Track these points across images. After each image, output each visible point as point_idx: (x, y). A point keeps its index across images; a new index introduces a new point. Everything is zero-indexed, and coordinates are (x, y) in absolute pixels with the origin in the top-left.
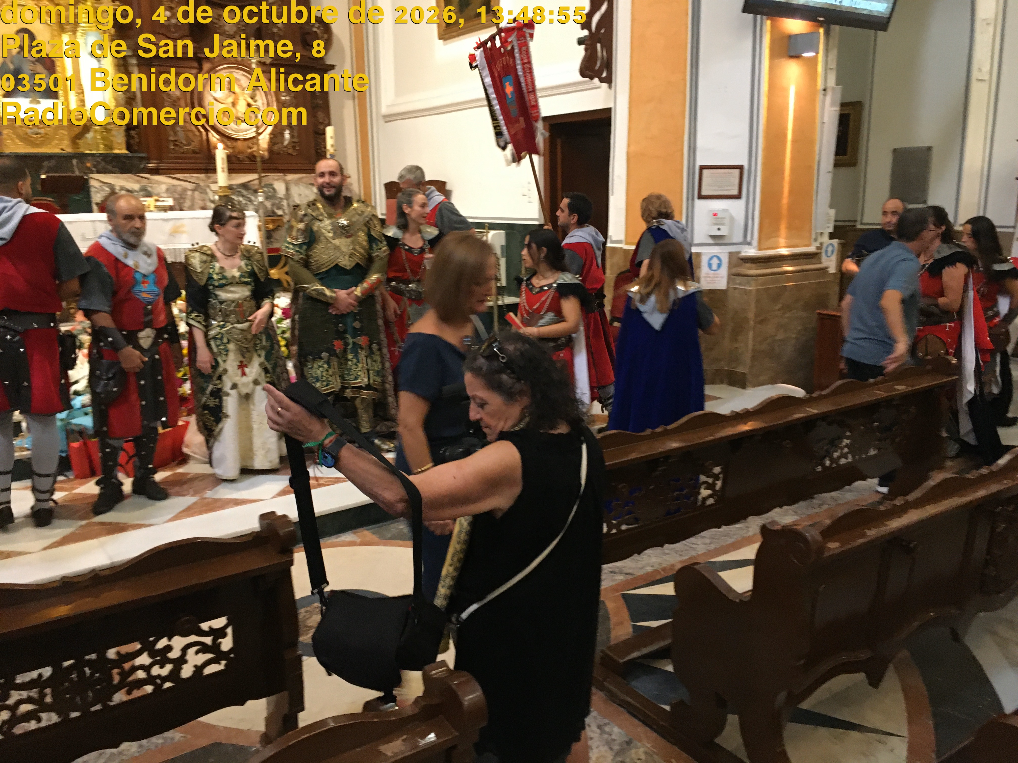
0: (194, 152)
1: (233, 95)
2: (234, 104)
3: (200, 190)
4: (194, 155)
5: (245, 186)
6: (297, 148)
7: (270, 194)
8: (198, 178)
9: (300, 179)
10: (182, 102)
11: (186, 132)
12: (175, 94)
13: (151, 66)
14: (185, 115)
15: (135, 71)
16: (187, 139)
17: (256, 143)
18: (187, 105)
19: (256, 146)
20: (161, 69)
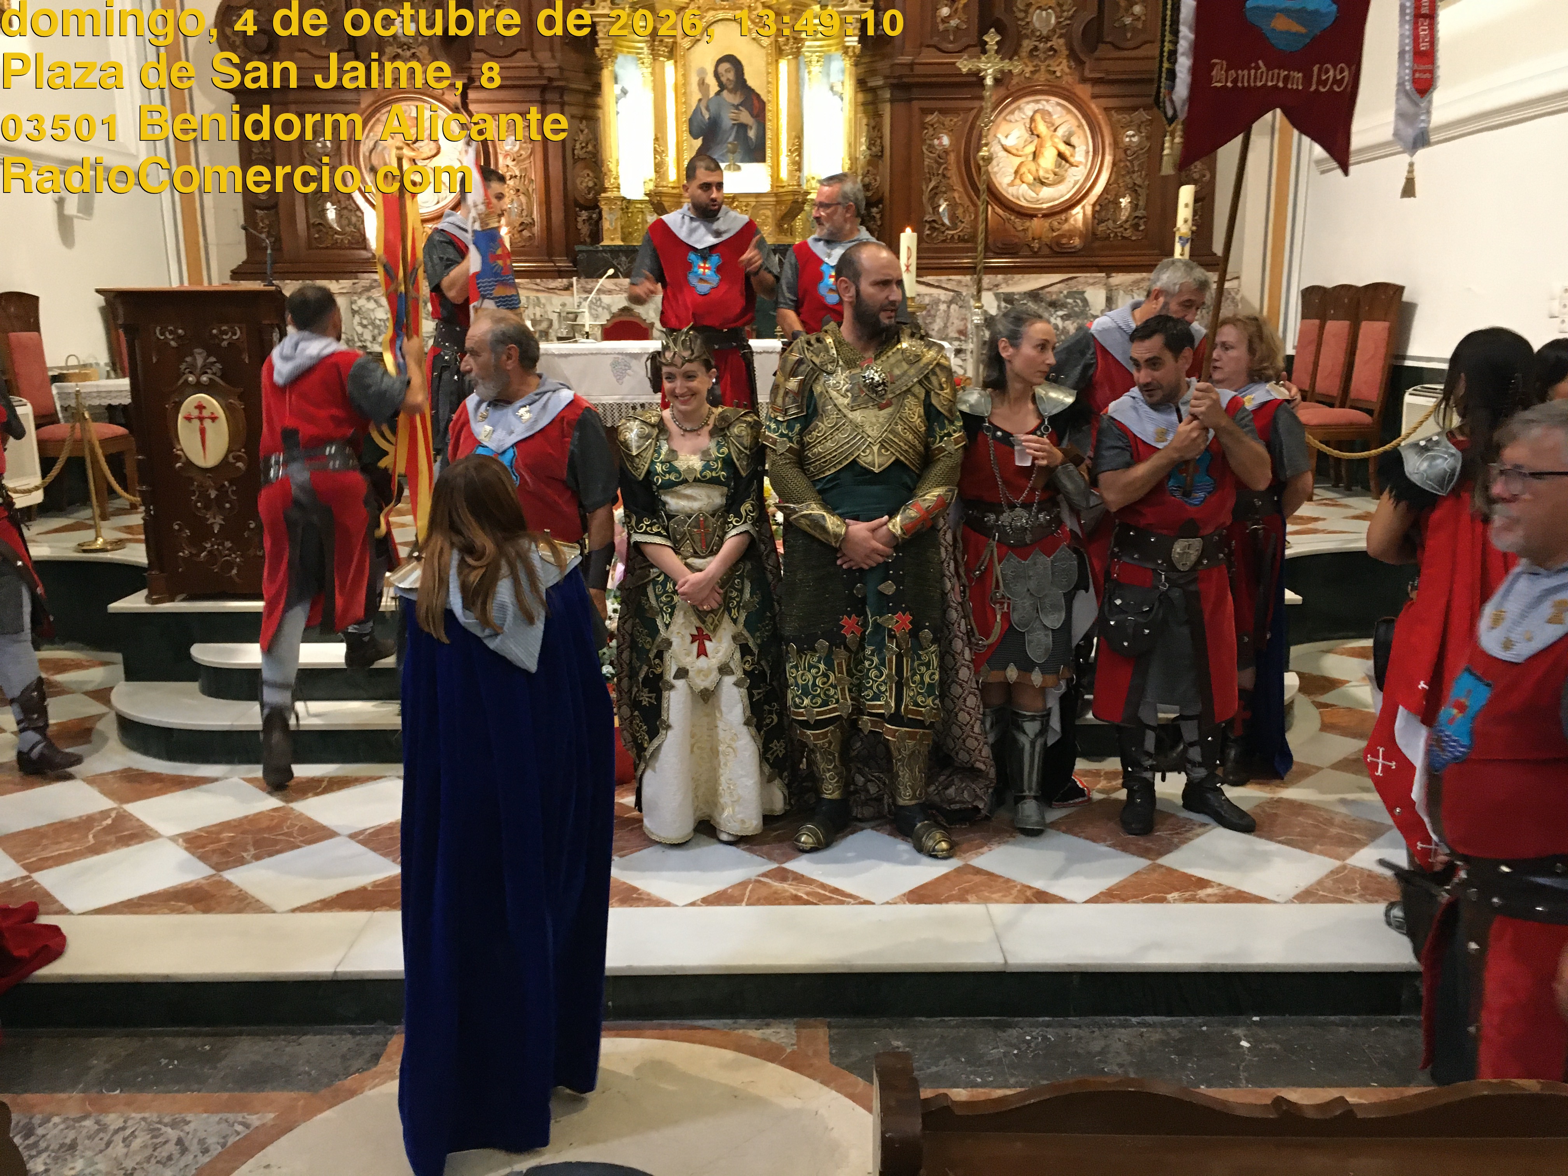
0: (961, 239)
1: (1036, 140)
2: (1035, 155)
3: (960, 303)
4: (960, 245)
5: (1034, 295)
6: (1142, 228)
7: (1076, 309)
8: (960, 282)
9: (1136, 283)
10: (952, 157)
11: (953, 206)
12: (941, 144)
13: (910, 100)
14: (954, 179)
15: (886, 110)
16: (953, 218)
17: (1066, 220)
18: (958, 162)
19: (1066, 227)
20: (925, 104)
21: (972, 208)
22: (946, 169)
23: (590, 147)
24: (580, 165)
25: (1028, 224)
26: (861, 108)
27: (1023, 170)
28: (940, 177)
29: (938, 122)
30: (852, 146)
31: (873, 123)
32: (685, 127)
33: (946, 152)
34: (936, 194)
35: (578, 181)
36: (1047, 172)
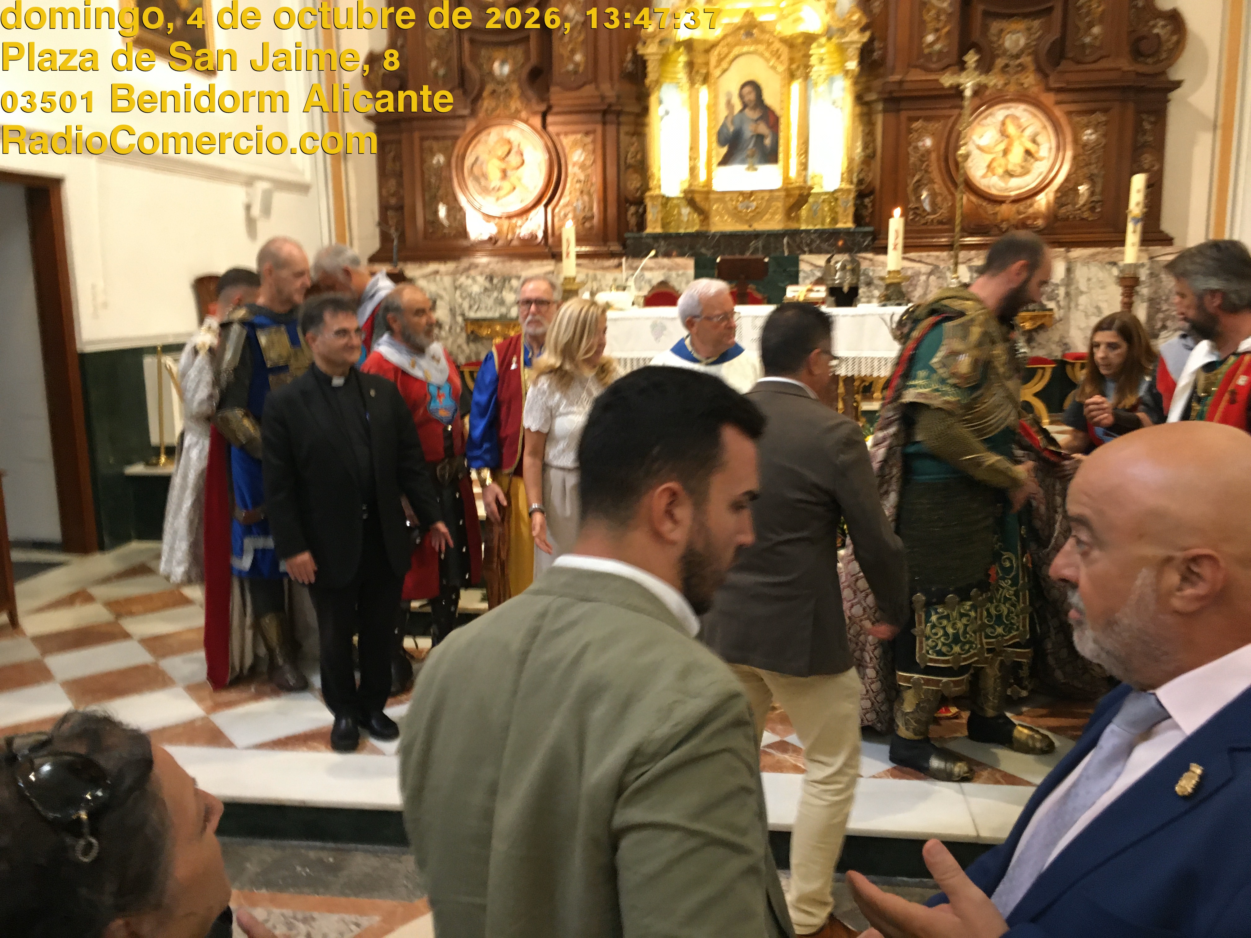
1: (1006, 140)
2: (1006, 152)
3: (938, 274)
4: (940, 227)
9: (1093, 256)
10: (933, 156)
11: (933, 195)
12: (924, 146)
13: (898, 111)
14: (935, 174)
15: (879, 119)
16: (933, 204)
17: (1031, 205)
18: (938, 160)
19: (1031, 211)
20: (912, 113)
21: (949, 197)
22: (928, 165)
23: (639, 157)
24: (630, 170)
25: (997, 208)
26: (857, 119)
27: (995, 164)
28: (923, 172)
29: (922, 127)
30: (851, 149)
31: (867, 131)
32: (714, 138)
33: (928, 152)
34: (919, 186)
35: (629, 183)
36: (1015, 165)
